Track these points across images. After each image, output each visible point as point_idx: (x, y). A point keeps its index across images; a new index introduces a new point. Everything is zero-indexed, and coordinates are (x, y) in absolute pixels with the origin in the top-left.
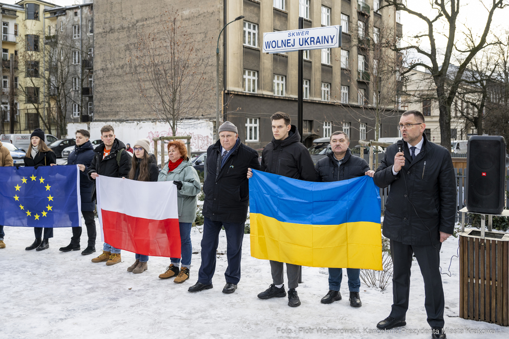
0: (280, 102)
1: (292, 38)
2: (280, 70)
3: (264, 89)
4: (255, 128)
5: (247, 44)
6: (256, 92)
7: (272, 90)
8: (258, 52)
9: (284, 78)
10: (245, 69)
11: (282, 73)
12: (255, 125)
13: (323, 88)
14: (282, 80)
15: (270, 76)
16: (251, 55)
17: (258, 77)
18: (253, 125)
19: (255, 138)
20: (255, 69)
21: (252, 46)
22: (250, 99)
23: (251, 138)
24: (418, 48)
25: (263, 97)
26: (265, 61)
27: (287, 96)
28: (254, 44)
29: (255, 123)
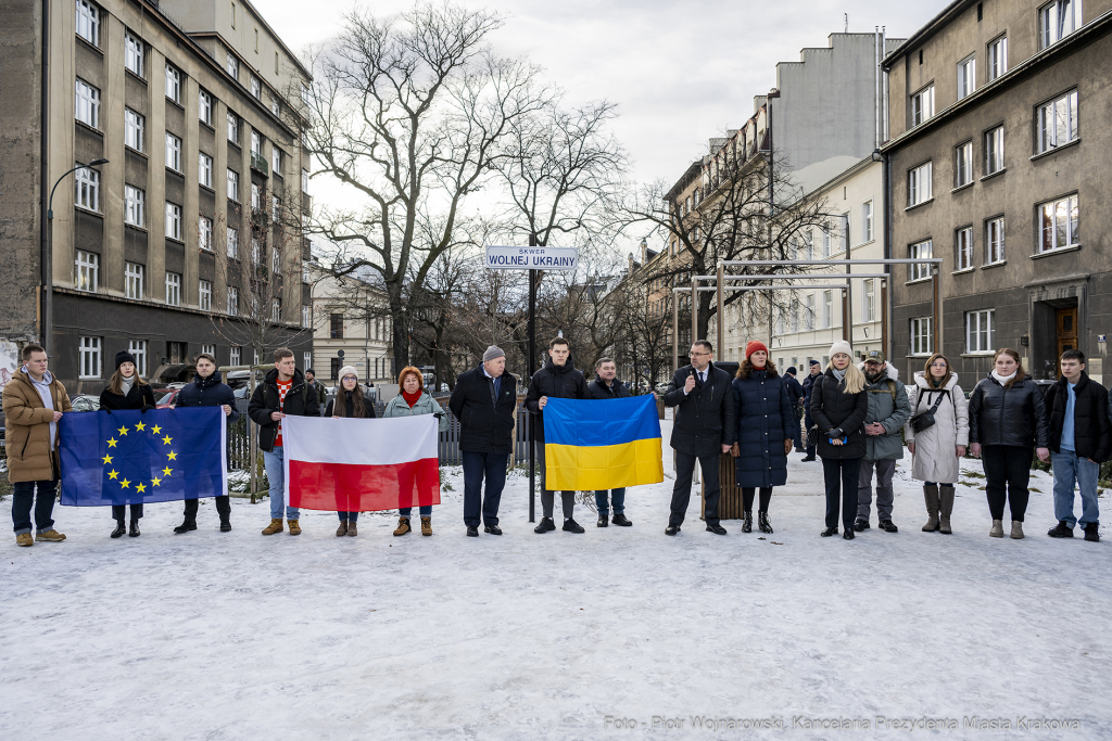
0: (137, 309)
1: (525, 255)
2: (136, 255)
3: (110, 287)
4: (95, 354)
5: (80, 205)
6: (96, 290)
7: (123, 290)
8: (99, 221)
9: (141, 269)
10: (78, 248)
11: (138, 260)
12: (95, 350)
13: (201, 290)
14: (138, 272)
15: (120, 264)
16: (89, 226)
17: (99, 264)
18: (91, 349)
19: (95, 373)
20: (95, 249)
21: (88, 208)
22: (89, 303)
23: (87, 373)
24: (365, 239)
25: (109, 301)
26: (112, 237)
27: (146, 299)
28: (92, 207)
29: (95, 345)
